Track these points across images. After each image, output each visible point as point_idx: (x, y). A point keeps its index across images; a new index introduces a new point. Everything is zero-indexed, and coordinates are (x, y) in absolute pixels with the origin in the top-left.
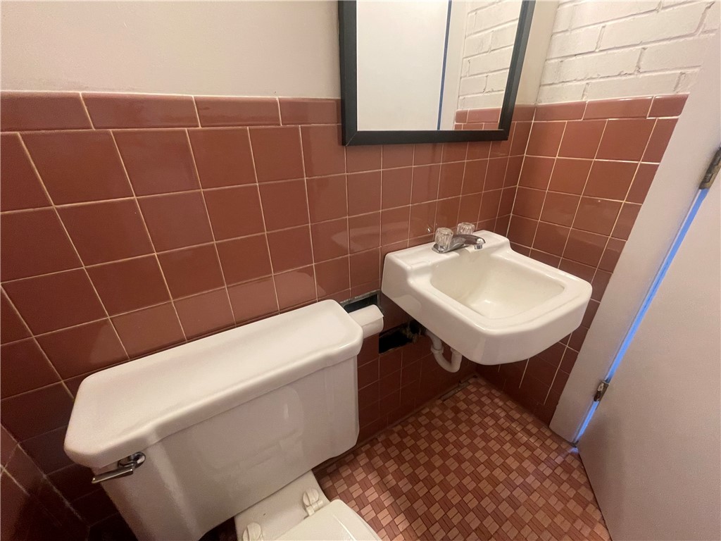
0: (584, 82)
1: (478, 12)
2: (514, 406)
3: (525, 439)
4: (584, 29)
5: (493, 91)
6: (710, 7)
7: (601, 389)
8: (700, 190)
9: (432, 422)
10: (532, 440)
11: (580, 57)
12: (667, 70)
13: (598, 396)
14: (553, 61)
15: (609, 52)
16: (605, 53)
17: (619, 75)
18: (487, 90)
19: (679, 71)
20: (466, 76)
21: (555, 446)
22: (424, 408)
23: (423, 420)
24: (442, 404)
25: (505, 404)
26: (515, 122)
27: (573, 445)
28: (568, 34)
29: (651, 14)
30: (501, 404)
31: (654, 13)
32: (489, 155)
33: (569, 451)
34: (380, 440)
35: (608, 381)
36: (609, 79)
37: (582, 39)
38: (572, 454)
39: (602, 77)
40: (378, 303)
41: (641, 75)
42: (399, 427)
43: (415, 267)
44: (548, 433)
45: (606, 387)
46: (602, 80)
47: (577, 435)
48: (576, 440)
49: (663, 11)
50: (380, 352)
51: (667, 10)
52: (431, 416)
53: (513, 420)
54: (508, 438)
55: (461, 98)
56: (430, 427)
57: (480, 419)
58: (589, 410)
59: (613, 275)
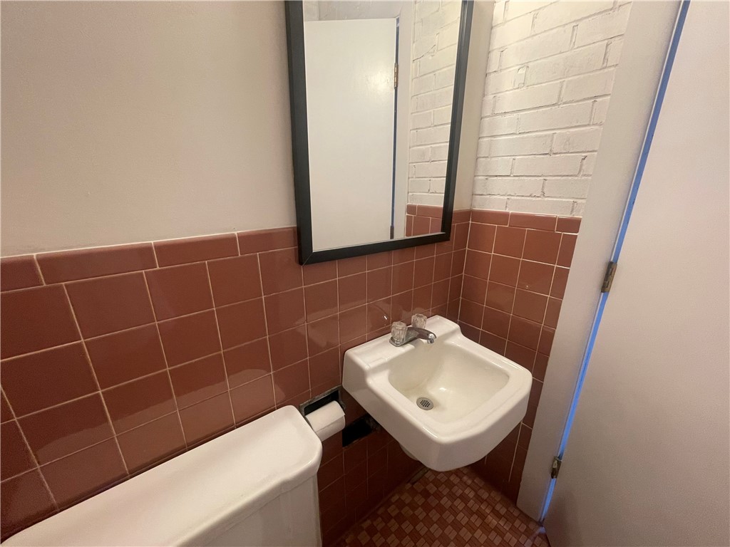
0: (506, 198)
1: (419, 131)
2: (482, 484)
3: (495, 522)
4: (500, 158)
5: (436, 193)
6: (584, 159)
7: (555, 467)
8: (602, 294)
9: (402, 512)
10: (502, 523)
11: (500, 178)
12: (563, 197)
13: (554, 473)
14: (480, 178)
15: (521, 178)
16: (517, 178)
17: (530, 196)
18: (431, 191)
19: (572, 200)
20: (412, 177)
21: (523, 528)
22: (393, 496)
23: (393, 510)
24: (412, 488)
25: (473, 481)
26: (454, 225)
27: (540, 524)
28: (489, 159)
29: (546, 156)
30: (469, 482)
31: (548, 156)
32: (435, 251)
33: (537, 532)
34: (348, 541)
35: (560, 457)
36: (523, 198)
37: (500, 165)
38: (540, 535)
39: (518, 196)
40: (340, 398)
41: (546, 199)
42: (369, 522)
43: (372, 365)
44: (516, 513)
45: (559, 463)
46: (518, 198)
47: (542, 514)
48: (542, 518)
49: (554, 156)
50: (344, 446)
51: (557, 155)
52: (401, 504)
53: (482, 501)
54: (478, 523)
55: (410, 194)
56: (400, 519)
57: (450, 503)
58: (549, 487)
59: (550, 359)
